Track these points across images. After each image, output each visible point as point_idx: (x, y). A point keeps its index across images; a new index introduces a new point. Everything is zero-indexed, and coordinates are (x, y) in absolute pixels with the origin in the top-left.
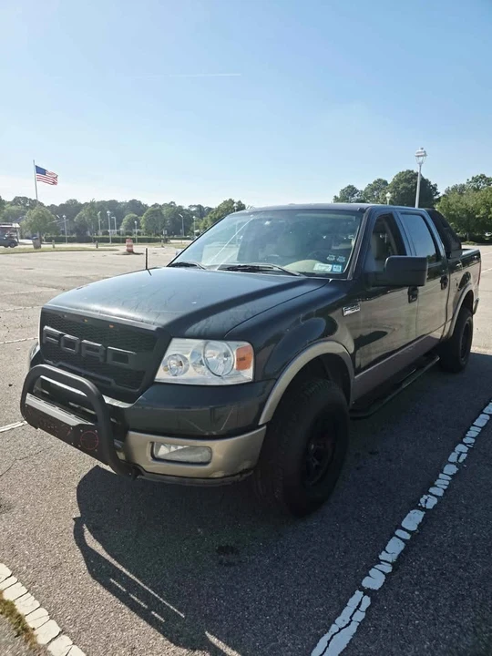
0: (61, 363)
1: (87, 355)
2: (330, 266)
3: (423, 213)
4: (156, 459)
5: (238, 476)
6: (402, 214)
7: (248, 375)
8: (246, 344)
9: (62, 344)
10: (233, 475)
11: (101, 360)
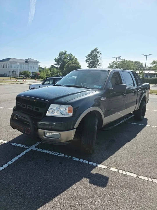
0: (21, 111)
1: (28, 108)
2: (98, 86)
3: (130, 72)
4: (45, 137)
5: (68, 142)
6: (122, 72)
7: (71, 114)
8: (71, 106)
9: (22, 106)
10: (66, 142)
11: (32, 110)
